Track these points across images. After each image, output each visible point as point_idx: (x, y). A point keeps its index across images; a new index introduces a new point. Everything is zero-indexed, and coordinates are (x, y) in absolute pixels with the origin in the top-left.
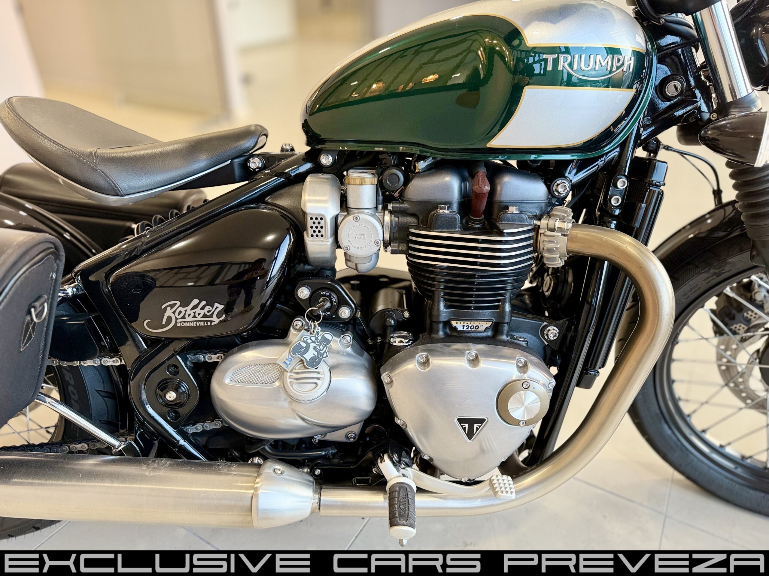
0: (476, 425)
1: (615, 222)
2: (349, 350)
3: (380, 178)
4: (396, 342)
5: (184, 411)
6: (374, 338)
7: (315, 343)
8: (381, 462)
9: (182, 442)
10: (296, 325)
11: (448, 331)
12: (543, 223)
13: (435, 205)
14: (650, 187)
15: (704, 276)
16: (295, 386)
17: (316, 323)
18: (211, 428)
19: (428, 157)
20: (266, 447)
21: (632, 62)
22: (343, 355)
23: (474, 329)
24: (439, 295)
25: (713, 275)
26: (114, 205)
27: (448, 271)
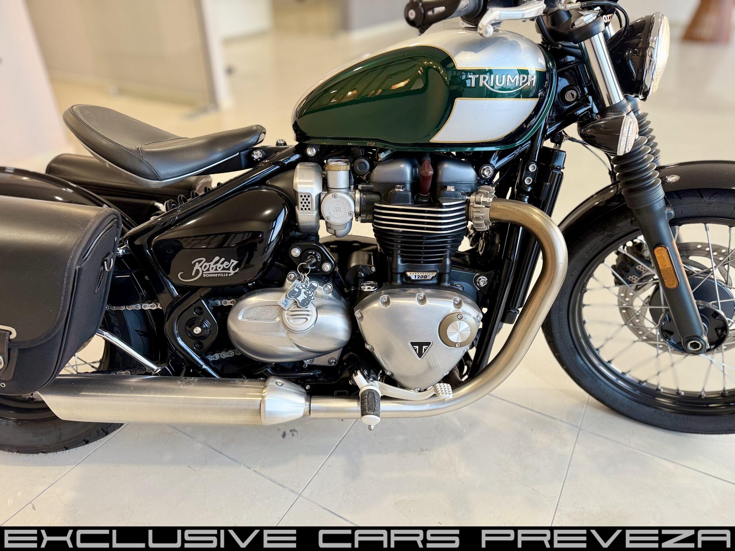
0: (424, 347)
1: (528, 197)
2: (330, 295)
3: (352, 165)
4: (366, 288)
5: (207, 343)
6: (349, 288)
7: (305, 289)
8: (355, 376)
9: (205, 367)
10: (290, 277)
11: (404, 280)
12: (472, 198)
13: (393, 185)
14: (552, 170)
15: (600, 237)
16: (291, 321)
17: (306, 275)
18: (226, 357)
19: (387, 150)
20: (268, 370)
21: (534, 79)
22: (326, 299)
23: (423, 278)
24: (397, 252)
25: (607, 237)
26: (153, 187)
27: (403, 235)
